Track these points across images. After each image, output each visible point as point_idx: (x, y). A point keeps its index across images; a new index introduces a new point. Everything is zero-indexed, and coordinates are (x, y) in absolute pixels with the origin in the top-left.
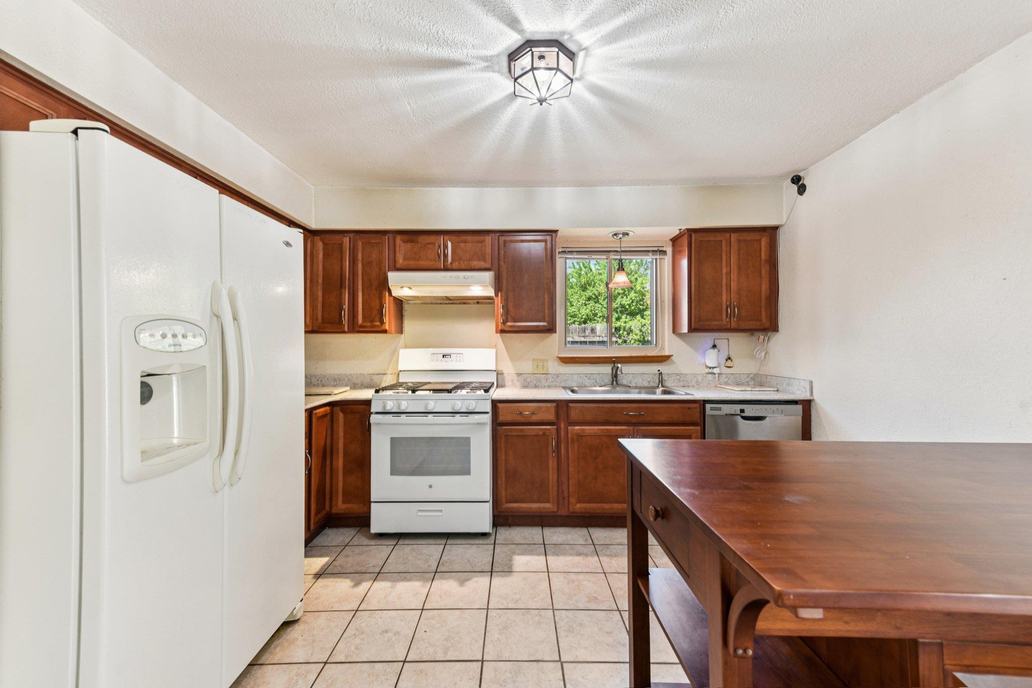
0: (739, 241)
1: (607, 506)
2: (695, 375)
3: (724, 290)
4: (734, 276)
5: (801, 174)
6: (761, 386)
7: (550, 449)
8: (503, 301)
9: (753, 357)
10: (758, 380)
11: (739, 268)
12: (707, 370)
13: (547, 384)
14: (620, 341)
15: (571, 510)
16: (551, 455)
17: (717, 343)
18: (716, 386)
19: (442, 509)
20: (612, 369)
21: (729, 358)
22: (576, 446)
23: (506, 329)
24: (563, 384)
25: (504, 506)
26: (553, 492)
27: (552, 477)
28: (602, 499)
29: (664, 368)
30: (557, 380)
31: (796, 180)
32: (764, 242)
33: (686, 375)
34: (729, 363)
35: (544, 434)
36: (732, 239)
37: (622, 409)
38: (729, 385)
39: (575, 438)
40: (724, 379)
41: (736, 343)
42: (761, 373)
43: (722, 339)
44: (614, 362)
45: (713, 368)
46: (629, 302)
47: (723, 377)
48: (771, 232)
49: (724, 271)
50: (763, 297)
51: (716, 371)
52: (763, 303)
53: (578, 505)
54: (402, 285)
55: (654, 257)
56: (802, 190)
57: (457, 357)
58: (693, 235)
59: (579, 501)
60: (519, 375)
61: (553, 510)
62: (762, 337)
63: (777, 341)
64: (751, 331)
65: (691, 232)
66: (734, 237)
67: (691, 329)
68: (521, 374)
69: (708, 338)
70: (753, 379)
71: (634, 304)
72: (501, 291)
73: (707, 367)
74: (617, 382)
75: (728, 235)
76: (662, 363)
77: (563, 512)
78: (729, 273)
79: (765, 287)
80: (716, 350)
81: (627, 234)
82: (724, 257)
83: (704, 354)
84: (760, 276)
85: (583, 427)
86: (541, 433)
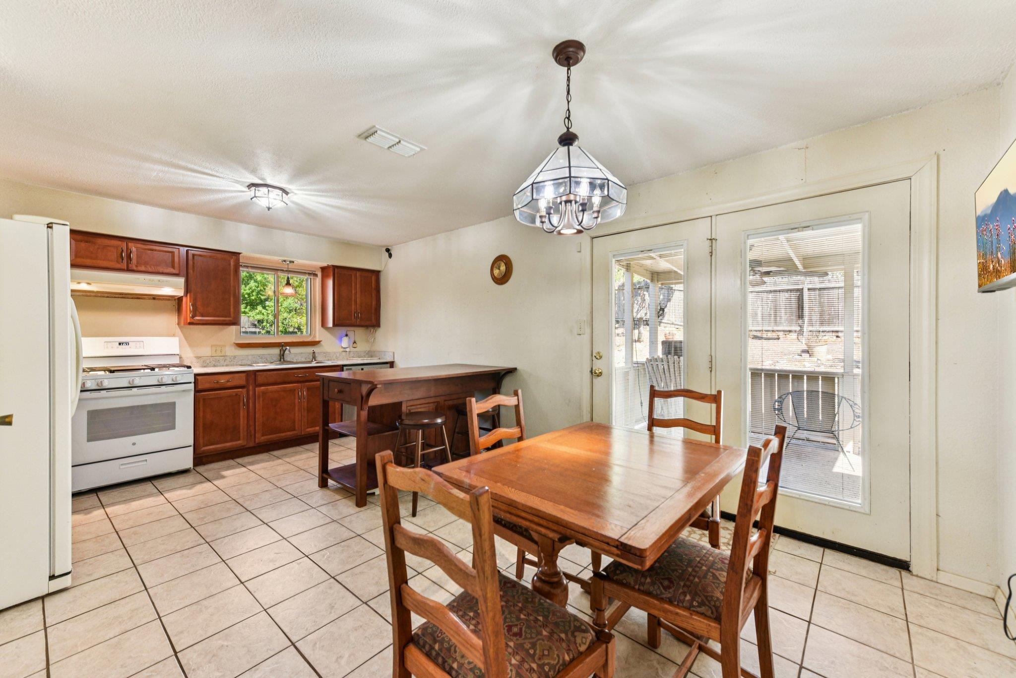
0: (361, 276)
1: (283, 434)
2: (335, 353)
3: (353, 303)
4: (358, 295)
5: (389, 248)
6: (372, 357)
7: (241, 404)
8: (192, 300)
9: (367, 341)
10: (370, 354)
11: (361, 292)
12: (342, 350)
13: (225, 363)
14: (263, 332)
15: (257, 441)
16: (242, 408)
17: (349, 333)
18: (348, 359)
19: (147, 459)
20: (280, 351)
21: (355, 342)
22: (261, 399)
23: (194, 322)
24: (240, 363)
25: (202, 449)
26: (243, 434)
27: (242, 422)
28: (280, 431)
29: (316, 349)
30: (234, 360)
31: (388, 250)
32: (374, 278)
33: (329, 353)
34: (355, 345)
35: (237, 395)
36: (357, 275)
37: (294, 373)
38: (355, 358)
39: (261, 394)
40: (352, 354)
41: (359, 334)
42: (371, 350)
43: (351, 331)
44: (282, 346)
45: (346, 348)
46: (248, 291)
47: (351, 353)
48: (377, 273)
49: (353, 292)
50: (373, 308)
51: (348, 350)
52: (373, 311)
53: (263, 438)
54: (79, 281)
55: (309, 277)
56: (390, 256)
57: (136, 344)
58: (336, 269)
59: (263, 435)
60: (198, 358)
61: (243, 444)
62: (372, 330)
63: (380, 332)
64: (367, 327)
65: (335, 267)
66: (358, 273)
67: (334, 325)
68: (200, 357)
69: (343, 330)
70: (367, 354)
71: (254, 294)
72: (190, 293)
73: (342, 347)
74: (284, 358)
75: (355, 272)
76: (315, 346)
77: (251, 444)
78: (356, 293)
79: (374, 303)
80: (348, 338)
81: (293, 262)
82: (353, 284)
83: (340, 339)
84: (372, 296)
85: (266, 387)
86: (234, 394)
